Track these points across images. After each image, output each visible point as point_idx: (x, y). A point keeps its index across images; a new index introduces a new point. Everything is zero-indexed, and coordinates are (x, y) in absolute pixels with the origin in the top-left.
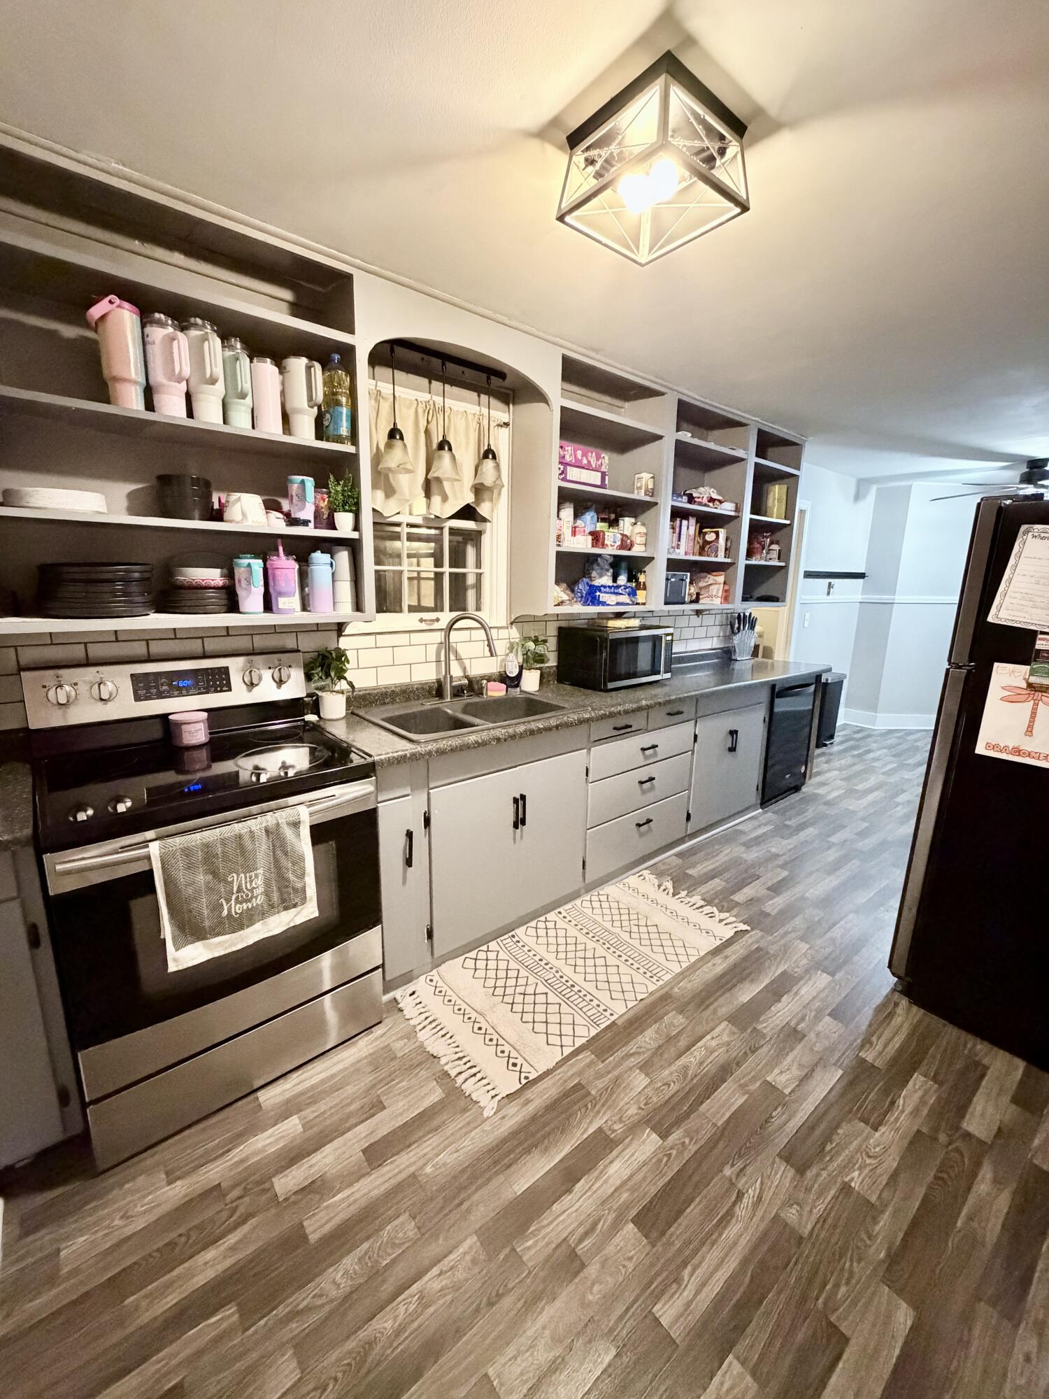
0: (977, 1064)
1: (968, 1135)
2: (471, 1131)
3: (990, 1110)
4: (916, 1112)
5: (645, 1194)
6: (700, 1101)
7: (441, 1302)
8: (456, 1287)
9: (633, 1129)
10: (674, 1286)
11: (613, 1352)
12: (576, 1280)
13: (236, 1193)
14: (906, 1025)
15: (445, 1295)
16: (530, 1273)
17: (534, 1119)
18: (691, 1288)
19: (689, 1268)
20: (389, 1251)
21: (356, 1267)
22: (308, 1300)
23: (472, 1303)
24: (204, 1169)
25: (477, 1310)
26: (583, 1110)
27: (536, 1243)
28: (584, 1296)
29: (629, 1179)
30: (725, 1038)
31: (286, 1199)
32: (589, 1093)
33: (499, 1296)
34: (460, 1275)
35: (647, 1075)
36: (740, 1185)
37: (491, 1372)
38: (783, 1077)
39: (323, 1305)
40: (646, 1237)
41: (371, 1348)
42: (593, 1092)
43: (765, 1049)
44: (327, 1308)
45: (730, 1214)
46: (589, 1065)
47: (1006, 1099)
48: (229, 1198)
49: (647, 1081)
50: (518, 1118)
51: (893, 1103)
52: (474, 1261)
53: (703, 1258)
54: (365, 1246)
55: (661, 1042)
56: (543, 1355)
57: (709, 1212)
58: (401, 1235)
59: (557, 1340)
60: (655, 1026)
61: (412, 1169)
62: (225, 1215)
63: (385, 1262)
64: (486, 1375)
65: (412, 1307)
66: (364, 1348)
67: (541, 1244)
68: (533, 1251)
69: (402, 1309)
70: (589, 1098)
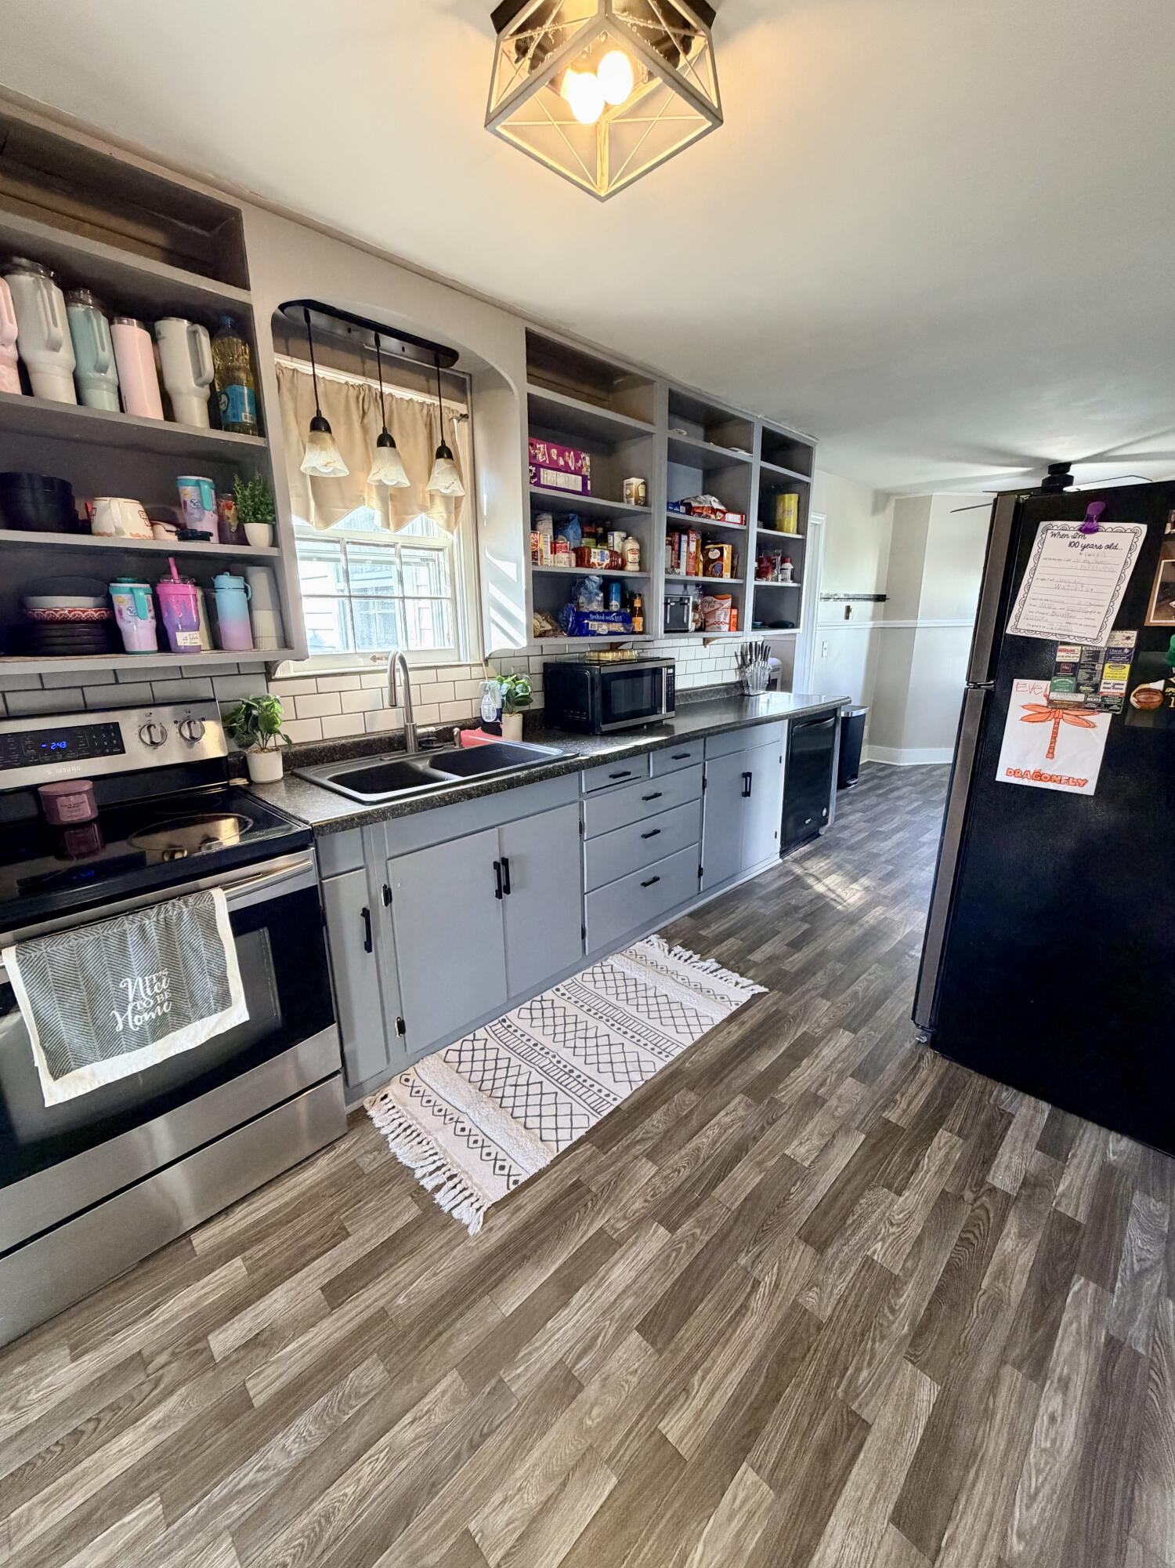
0: (1003, 1113)
1: (993, 1190)
2: (452, 1250)
3: (1016, 1160)
4: (941, 1171)
5: (651, 1298)
6: (713, 1185)
7: (413, 1454)
8: (434, 1433)
9: (638, 1225)
10: (682, 1398)
11: (614, 1480)
12: (573, 1405)
13: (163, 1358)
14: (931, 1078)
15: (420, 1443)
16: (519, 1404)
17: (526, 1226)
18: (703, 1392)
19: (700, 1373)
20: (353, 1402)
21: (311, 1428)
22: (251, 1474)
23: (452, 1450)
24: (119, 1337)
25: (458, 1457)
26: (583, 1210)
27: (526, 1369)
28: (581, 1422)
29: (634, 1282)
30: (741, 1112)
31: (225, 1359)
32: (589, 1191)
33: (484, 1437)
34: (438, 1418)
35: (655, 1163)
36: (755, 1274)
37: (472, 1526)
38: (801, 1150)
39: (267, 1481)
40: (653, 1344)
41: (328, 1520)
42: (594, 1189)
43: (782, 1121)
44: (275, 1482)
45: (744, 1306)
46: (589, 1160)
47: (1031, 1147)
48: (151, 1368)
49: (655, 1169)
50: (508, 1227)
51: (917, 1164)
52: (455, 1400)
53: (714, 1362)
54: (323, 1400)
55: (670, 1125)
56: (532, 1499)
57: (721, 1307)
58: (366, 1382)
59: (549, 1477)
60: (664, 1108)
61: (382, 1302)
62: (146, 1388)
63: (347, 1417)
64: (467, 1531)
65: (379, 1466)
66: (319, 1522)
67: (533, 1370)
68: (523, 1380)
69: (367, 1469)
70: (588, 1197)
